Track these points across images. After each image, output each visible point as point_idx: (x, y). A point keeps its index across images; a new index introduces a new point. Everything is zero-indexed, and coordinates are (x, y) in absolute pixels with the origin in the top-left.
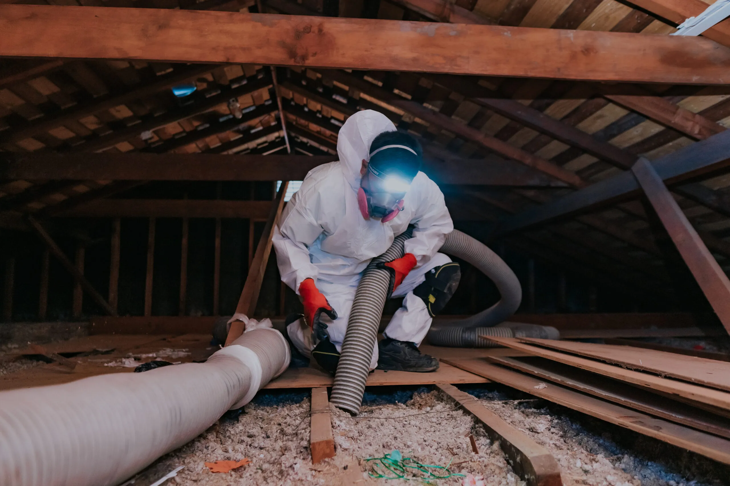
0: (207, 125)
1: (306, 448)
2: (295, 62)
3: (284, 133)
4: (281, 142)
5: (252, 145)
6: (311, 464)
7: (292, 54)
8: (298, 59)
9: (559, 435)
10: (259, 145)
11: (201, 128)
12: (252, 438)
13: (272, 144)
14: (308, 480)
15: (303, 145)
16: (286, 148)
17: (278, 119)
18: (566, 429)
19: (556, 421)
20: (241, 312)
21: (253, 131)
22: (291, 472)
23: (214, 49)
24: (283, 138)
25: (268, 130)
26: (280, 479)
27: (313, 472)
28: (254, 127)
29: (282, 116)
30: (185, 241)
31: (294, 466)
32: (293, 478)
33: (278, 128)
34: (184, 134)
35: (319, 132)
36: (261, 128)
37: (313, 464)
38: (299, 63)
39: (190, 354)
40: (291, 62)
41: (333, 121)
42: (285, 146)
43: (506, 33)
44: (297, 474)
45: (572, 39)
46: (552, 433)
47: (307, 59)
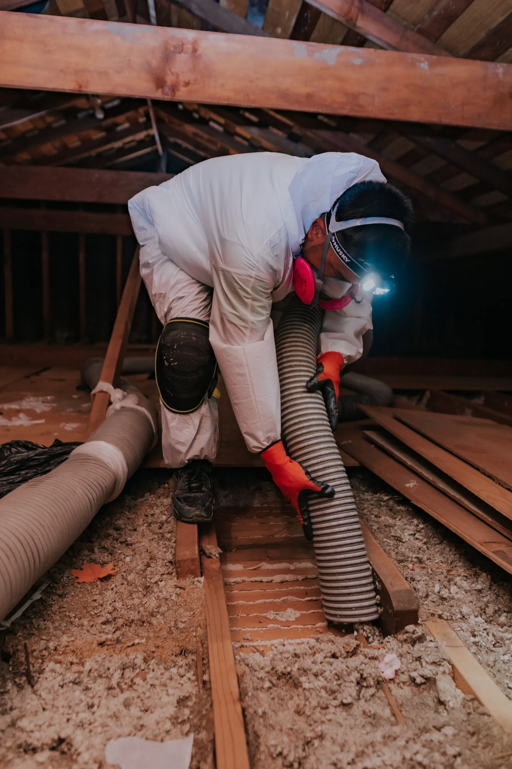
0: (63, 122)
1: (170, 562)
2: (163, 93)
3: (154, 131)
4: (151, 141)
5: (118, 144)
6: (175, 579)
7: (160, 83)
8: (167, 90)
9: (423, 542)
10: (125, 144)
11: (56, 125)
12: (119, 532)
13: (141, 144)
14: (172, 600)
15: (177, 147)
16: (157, 151)
17: (147, 115)
18: (430, 535)
19: (421, 526)
20: (106, 380)
21: (119, 128)
22: (156, 589)
23: (62, 71)
24: (153, 137)
25: (135, 128)
26: (145, 595)
27: (178, 589)
28: (118, 125)
29: (152, 114)
30: (45, 256)
31: (159, 583)
32: (158, 596)
33: (147, 126)
34: (36, 132)
35: (195, 134)
36: (127, 125)
37: (178, 579)
38: (168, 95)
39: (55, 405)
40: (158, 95)
41: (212, 124)
42: (154, 147)
44: (161, 592)
45: (501, 76)
46: (417, 539)
47: (178, 90)
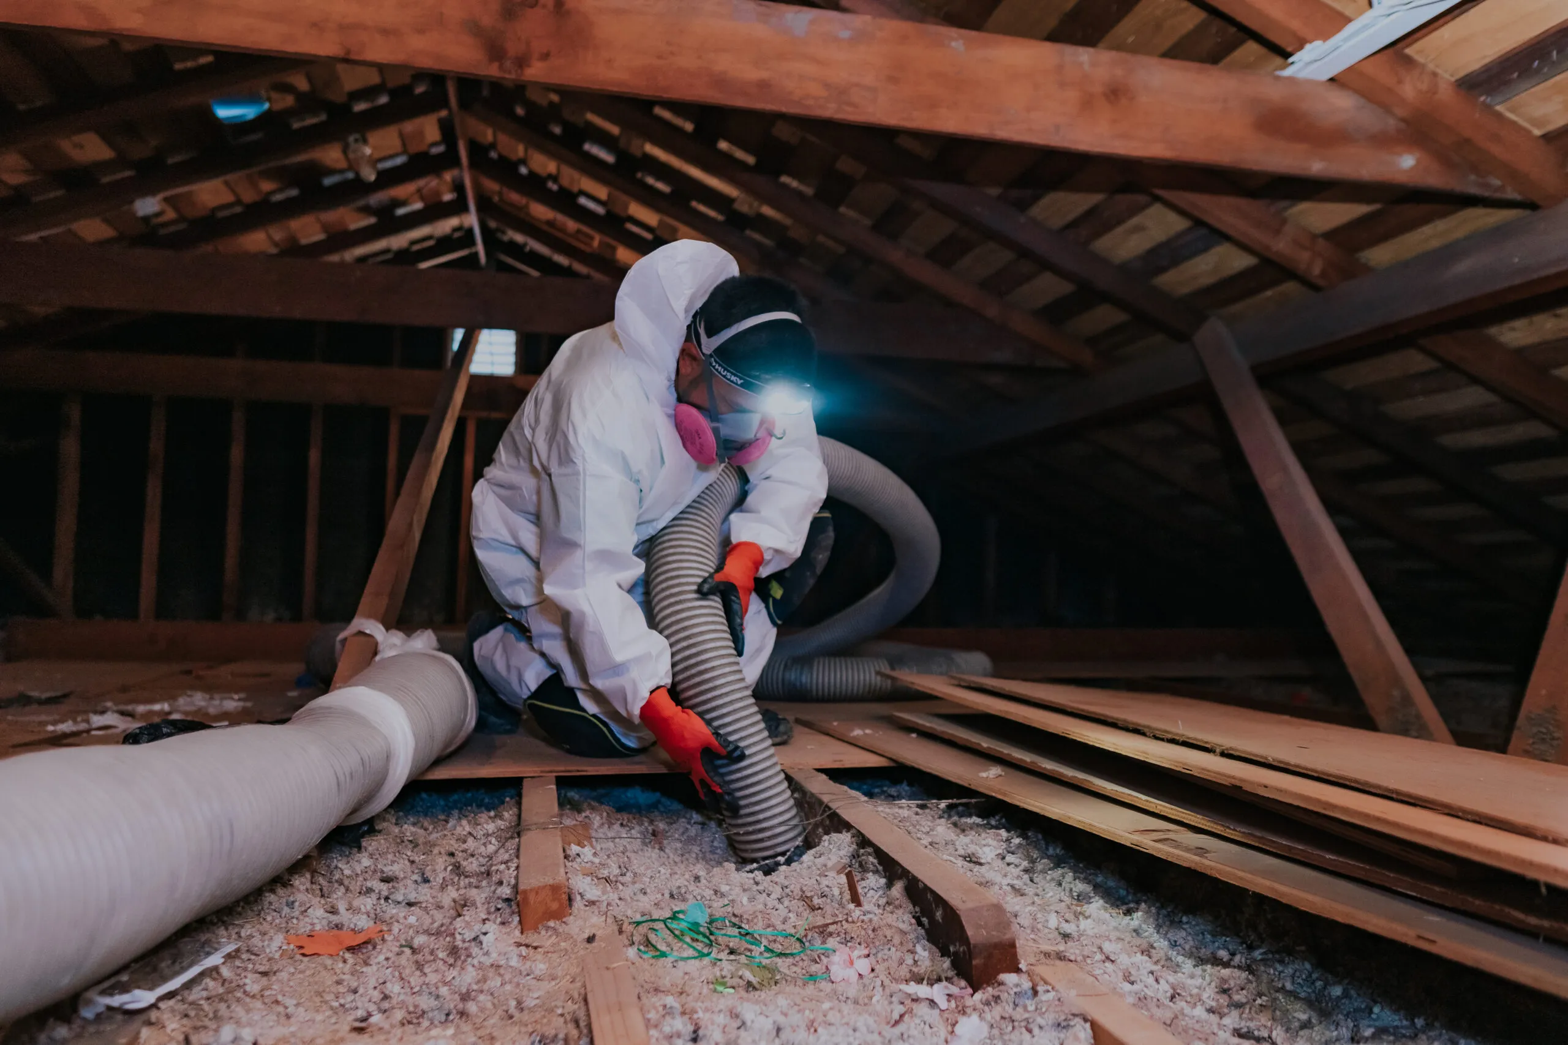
0: (294, 192)
1: (508, 900)
2: (501, 67)
3: (471, 220)
4: (466, 237)
5: (399, 241)
6: (517, 933)
7: (495, 51)
8: (508, 64)
9: (1022, 868)
10: (414, 242)
11: (278, 197)
12: (391, 885)
13: (445, 244)
14: (511, 967)
15: (515, 249)
16: (476, 254)
17: (458, 187)
18: (1035, 856)
19: (1017, 841)
20: (369, 616)
21: (401, 211)
22: (475, 950)
23: (315, 25)
24: (470, 231)
25: (435, 211)
26: (451, 965)
27: (523, 948)
28: (403, 203)
29: (468, 183)
30: (237, 454)
31: (482, 937)
32: (480, 962)
33: (459, 207)
34: (238, 209)
35: (551, 223)
36: (418, 206)
37: (522, 933)
38: (510, 72)
39: (249, 704)
40: (492, 71)
41: (583, 201)
42: (473, 250)
43: (953, 44)
44: (487, 953)
45: (1086, 67)
46: (1009, 864)
47: (529, 66)
